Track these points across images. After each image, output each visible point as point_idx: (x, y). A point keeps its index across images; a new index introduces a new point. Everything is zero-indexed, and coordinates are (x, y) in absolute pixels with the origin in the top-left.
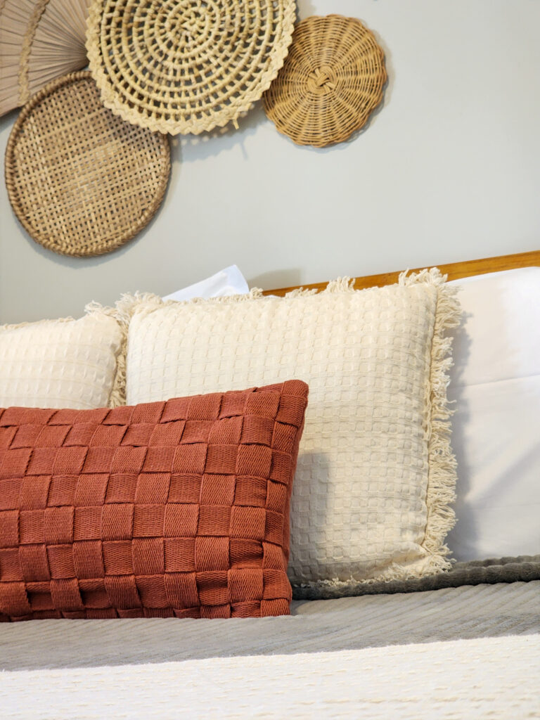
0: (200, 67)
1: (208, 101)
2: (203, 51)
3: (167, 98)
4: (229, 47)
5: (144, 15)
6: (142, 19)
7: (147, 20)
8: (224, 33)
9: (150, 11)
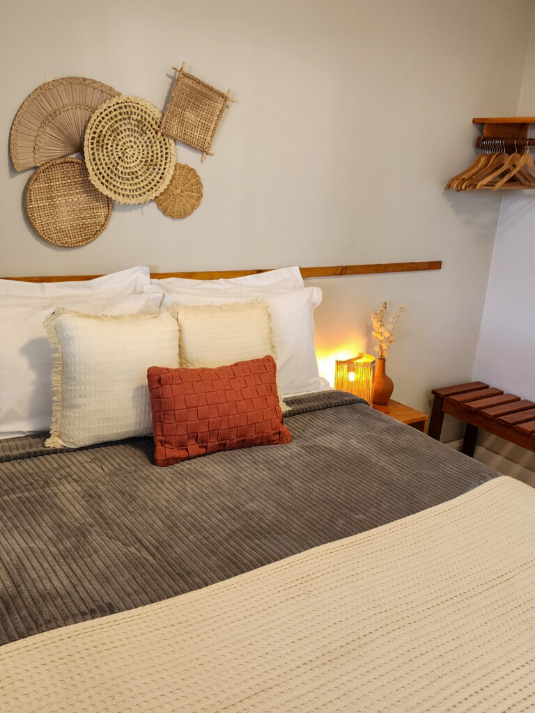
0: (133, 173)
1: (136, 191)
2: (134, 165)
3: (118, 185)
4: (146, 167)
5: (109, 140)
6: (108, 142)
7: (110, 142)
8: (144, 160)
9: (111, 139)
